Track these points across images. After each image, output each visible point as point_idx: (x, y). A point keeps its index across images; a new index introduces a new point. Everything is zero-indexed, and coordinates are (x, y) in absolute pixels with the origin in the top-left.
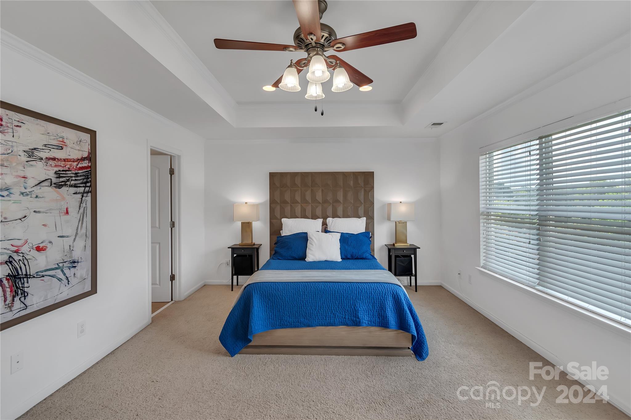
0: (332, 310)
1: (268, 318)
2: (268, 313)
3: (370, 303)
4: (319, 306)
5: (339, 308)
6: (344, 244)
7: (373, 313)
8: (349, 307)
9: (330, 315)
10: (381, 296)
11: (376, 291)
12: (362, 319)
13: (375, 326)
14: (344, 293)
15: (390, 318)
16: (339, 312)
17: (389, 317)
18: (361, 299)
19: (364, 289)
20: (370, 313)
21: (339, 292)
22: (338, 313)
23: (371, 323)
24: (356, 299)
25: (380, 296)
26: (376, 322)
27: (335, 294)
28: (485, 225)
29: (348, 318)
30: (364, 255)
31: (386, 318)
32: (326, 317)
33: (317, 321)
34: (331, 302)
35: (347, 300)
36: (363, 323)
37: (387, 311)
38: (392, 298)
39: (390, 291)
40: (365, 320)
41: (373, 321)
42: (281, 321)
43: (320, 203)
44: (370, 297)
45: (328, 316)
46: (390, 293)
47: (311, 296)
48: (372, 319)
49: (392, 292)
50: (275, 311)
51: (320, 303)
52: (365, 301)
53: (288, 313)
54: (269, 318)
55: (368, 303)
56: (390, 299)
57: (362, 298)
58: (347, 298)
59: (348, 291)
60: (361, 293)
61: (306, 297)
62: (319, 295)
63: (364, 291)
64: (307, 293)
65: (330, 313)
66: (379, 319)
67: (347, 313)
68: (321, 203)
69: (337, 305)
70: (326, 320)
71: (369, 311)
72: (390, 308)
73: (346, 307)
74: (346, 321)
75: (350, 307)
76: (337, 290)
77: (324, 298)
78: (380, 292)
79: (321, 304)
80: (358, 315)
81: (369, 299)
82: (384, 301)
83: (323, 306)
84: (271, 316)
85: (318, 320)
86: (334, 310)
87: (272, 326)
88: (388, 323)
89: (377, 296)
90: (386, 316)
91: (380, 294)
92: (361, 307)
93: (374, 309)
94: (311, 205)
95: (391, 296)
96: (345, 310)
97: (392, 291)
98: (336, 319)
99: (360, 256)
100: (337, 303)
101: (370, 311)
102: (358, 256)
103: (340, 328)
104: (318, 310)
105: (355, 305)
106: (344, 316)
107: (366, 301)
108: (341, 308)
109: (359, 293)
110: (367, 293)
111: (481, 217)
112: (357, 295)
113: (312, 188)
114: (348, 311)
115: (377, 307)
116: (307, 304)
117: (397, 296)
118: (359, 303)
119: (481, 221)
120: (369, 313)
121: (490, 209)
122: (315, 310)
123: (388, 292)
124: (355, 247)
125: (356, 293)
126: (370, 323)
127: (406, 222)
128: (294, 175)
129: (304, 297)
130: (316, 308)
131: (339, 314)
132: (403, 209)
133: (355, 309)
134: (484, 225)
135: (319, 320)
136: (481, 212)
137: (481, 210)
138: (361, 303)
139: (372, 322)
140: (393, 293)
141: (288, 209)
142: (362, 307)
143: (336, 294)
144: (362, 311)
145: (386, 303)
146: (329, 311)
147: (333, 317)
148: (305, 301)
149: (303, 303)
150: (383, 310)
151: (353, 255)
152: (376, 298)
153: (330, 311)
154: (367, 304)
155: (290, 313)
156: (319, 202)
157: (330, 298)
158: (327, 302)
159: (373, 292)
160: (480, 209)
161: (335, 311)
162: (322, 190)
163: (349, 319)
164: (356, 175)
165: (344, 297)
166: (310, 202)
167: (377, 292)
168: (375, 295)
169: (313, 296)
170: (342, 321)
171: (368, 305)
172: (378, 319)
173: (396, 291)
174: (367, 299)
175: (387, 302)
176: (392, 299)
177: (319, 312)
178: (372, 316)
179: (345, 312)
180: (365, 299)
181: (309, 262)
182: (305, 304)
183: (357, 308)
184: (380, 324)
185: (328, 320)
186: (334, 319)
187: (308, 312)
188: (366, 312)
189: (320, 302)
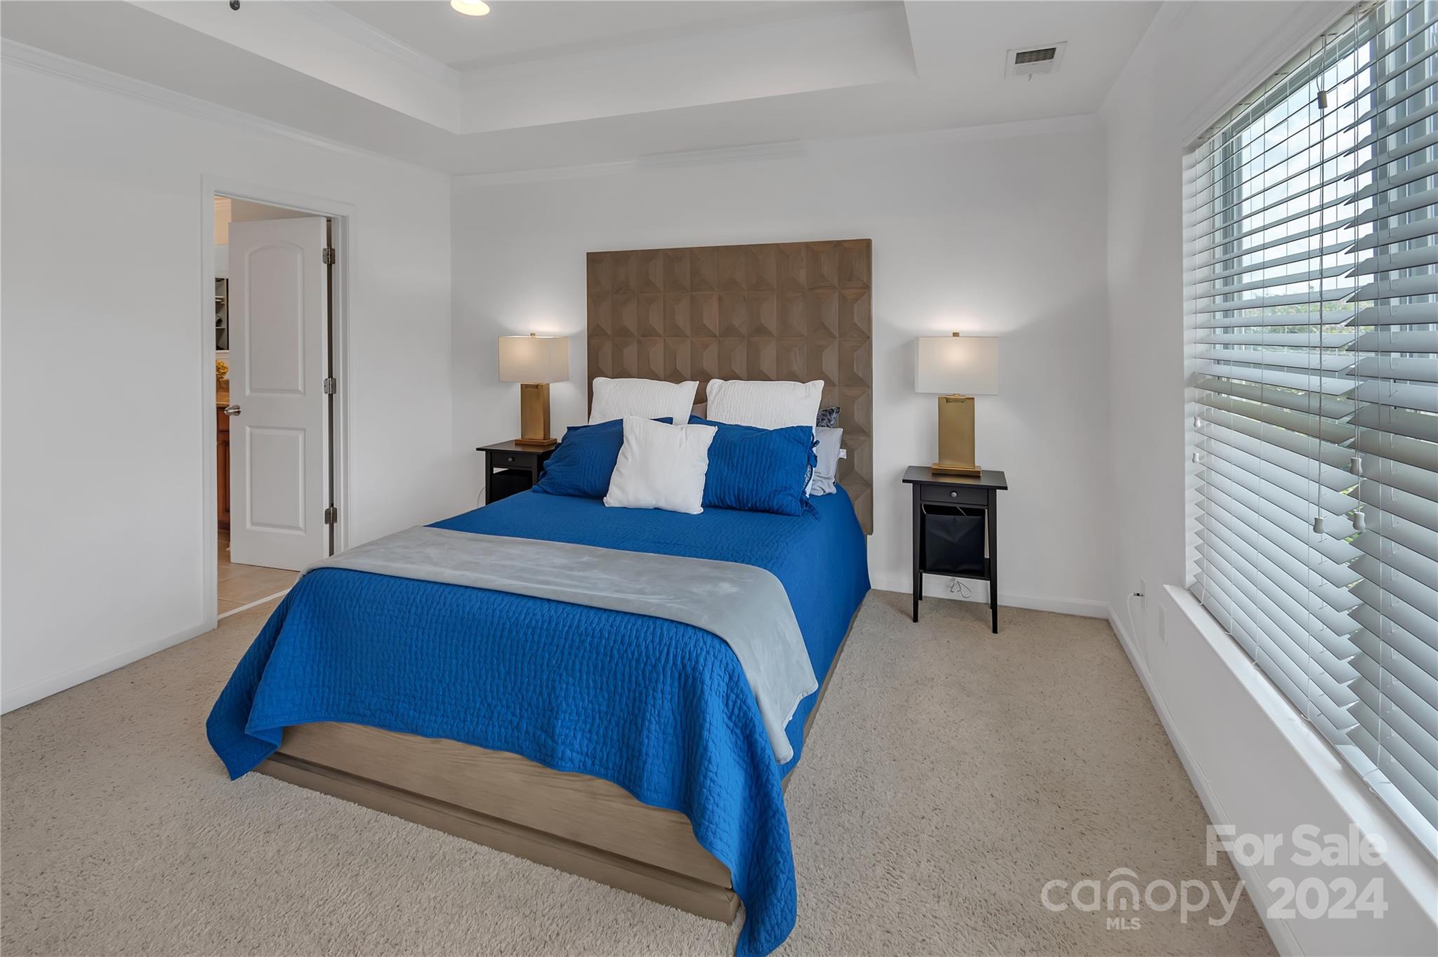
0: (485, 691)
1: (321, 684)
2: (322, 669)
3: (601, 689)
4: (451, 671)
5: (505, 687)
6: (721, 463)
7: (606, 728)
8: (534, 691)
9: (479, 709)
10: (640, 672)
11: (626, 650)
12: (563, 743)
13: (605, 777)
14: (526, 641)
15: (650, 761)
16: (504, 702)
17: (647, 754)
18: (573, 669)
19: (593, 637)
20: (596, 725)
21: (514, 633)
22: (502, 706)
23: (593, 764)
24: (559, 667)
25: (636, 668)
26: (611, 766)
27: (501, 637)
28: (1199, 424)
29: (527, 732)
30: (775, 502)
31: (638, 759)
32: (465, 713)
33: (439, 720)
34: (485, 663)
35: (533, 667)
36: (562, 759)
37: (645, 732)
38: (676, 684)
39: (675, 656)
40: (572, 751)
41: (601, 760)
42: (350, 700)
43: (715, 336)
44: (603, 668)
45: (472, 711)
46: (675, 664)
47: (436, 634)
48: (599, 748)
49: (682, 663)
50: (341, 663)
51: (454, 662)
52: (587, 680)
53: (372, 678)
54: (323, 686)
55: (595, 688)
56: (668, 688)
57: (577, 667)
58: (533, 658)
59: (540, 636)
60: (578, 649)
61: (420, 633)
62: (456, 635)
63: (591, 644)
64: (427, 621)
65: (480, 699)
66: (621, 757)
67: (527, 710)
68: (718, 335)
69: (502, 676)
70: (465, 721)
71: (594, 718)
72: (659, 723)
73: (527, 691)
74: (518, 738)
75: (538, 691)
76: (511, 626)
77: (468, 648)
78: (640, 655)
79: (457, 665)
80: (554, 727)
81: (601, 676)
82: (644, 691)
83: (463, 673)
84: (329, 680)
85: (443, 716)
86: (492, 692)
87: (327, 710)
88: (641, 778)
89: (627, 669)
90: (640, 752)
91: (638, 661)
92: (570, 701)
93: (612, 715)
94: (692, 342)
95: (677, 675)
96: (523, 699)
97: (683, 658)
98: (494, 726)
99: (764, 502)
100: (502, 669)
101: (600, 719)
102: (756, 502)
103: (505, 759)
104: (448, 684)
105: (554, 688)
106: (516, 720)
107: (591, 682)
108: (513, 689)
109: (571, 647)
110: (598, 654)
111: (1190, 392)
112: (566, 653)
113: (694, 294)
114: (530, 704)
115: (621, 710)
116: (421, 659)
117: (694, 679)
118: (567, 684)
119: (1191, 407)
120: (592, 725)
121: (1227, 362)
122: (440, 682)
123: (667, 661)
124: (750, 473)
125: (564, 646)
126: (589, 762)
127: (973, 399)
128: (648, 256)
129: (415, 635)
130: (443, 675)
131: (504, 710)
132: (957, 356)
133: (550, 703)
134: (1195, 425)
135: (448, 717)
136: (1187, 374)
137: (1190, 365)
138: (574, 685)
139: (597, 762)
140: (684, 666)
141: (631, 352)
142: (574, 698)
143: (505, 640)
144: (570, 714)
145: (650, 701)
146: (477, 692)
147: (484, 717)
148: (416, 646)
149: (410, 653)
150: (636, 724)
151: (741, 498)
152: (623, 675)
153: (480, 696)
154: (592, 692)
155: (375, 678)
156: (710, 331)
157: (486, 649)
158: (474, 661)
159: (619, 650)
160: (1186, 362)
161: (493, 698)
162: (720, 299)
163: (529, 734)
164: (813, 251)
165: (524, 655)
166: (688, 332)
167: (630, 656)
168: (620, 664)
169: (440, 636)
170: (509, 736)
171: (595, 696)
172: (618, 755)
173: (697, 662)
174: (594, 674)
175: (654, 698)
176: (675, 690)
177: (449, 690)
178: (602, 740)
179: (521, 705)
180: (588, 673)
181: (609, 507)
182: (416, 659)
183: (557, 698)
184: (619, 773)
185: (472, 722)
186: (487, 722)
187: (421, 686)
188: (585, 722)
189: (456, 658)
